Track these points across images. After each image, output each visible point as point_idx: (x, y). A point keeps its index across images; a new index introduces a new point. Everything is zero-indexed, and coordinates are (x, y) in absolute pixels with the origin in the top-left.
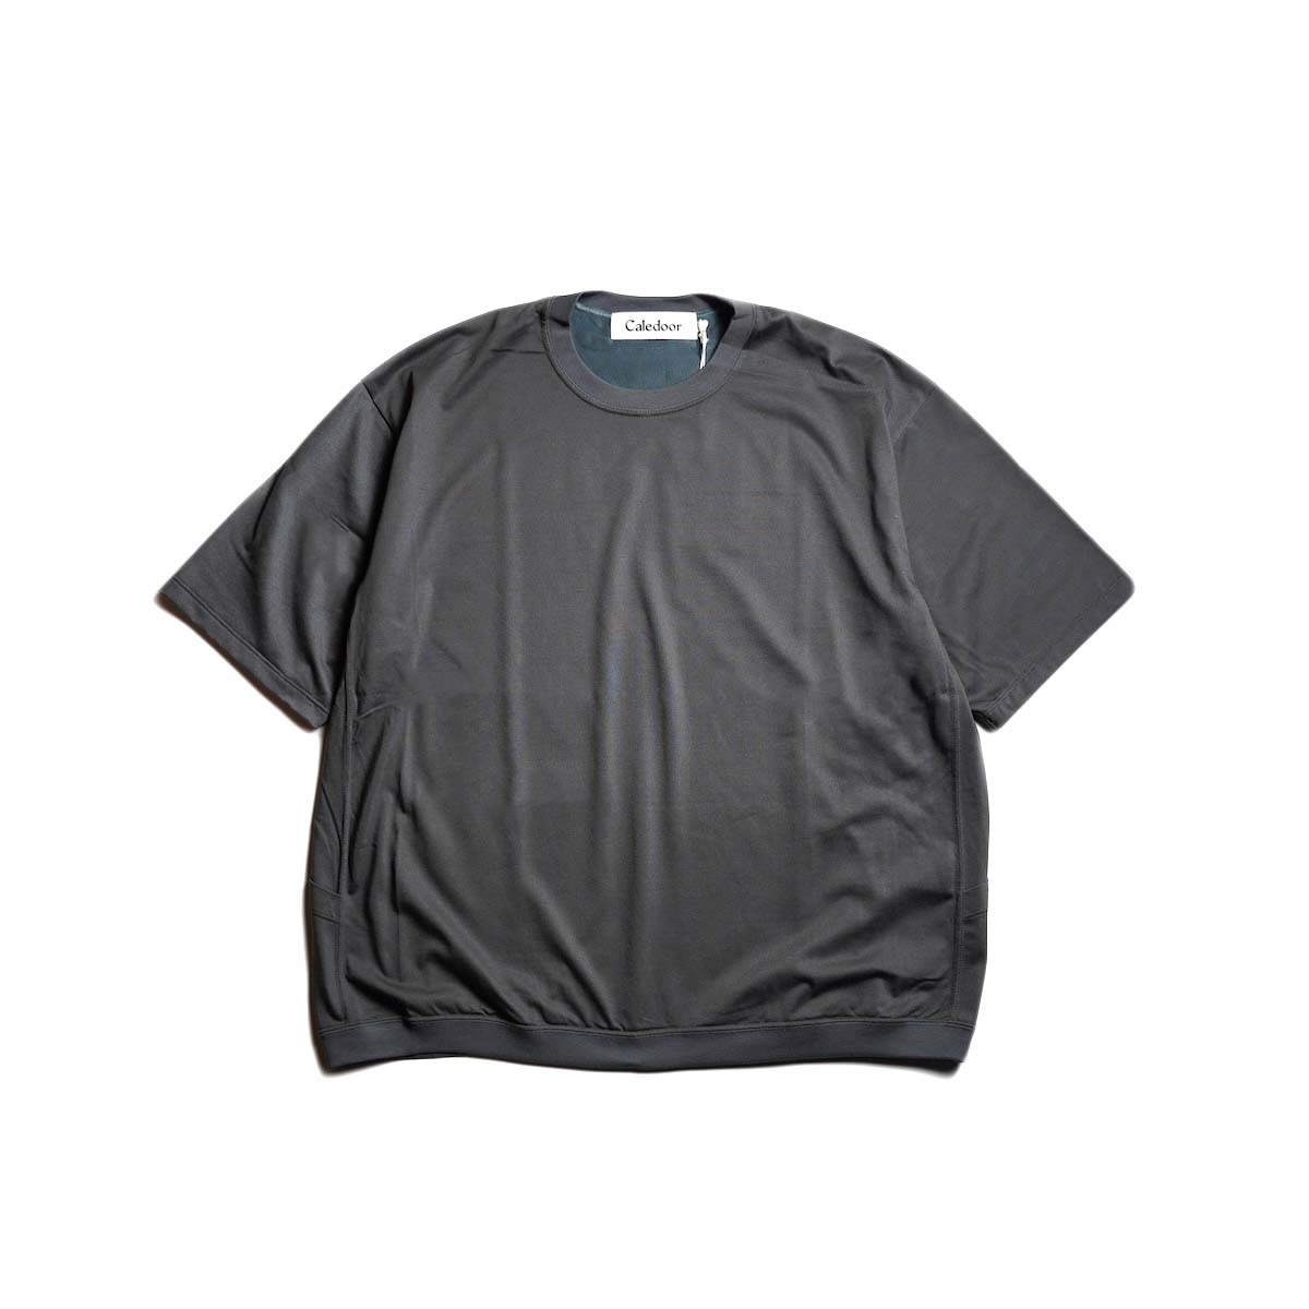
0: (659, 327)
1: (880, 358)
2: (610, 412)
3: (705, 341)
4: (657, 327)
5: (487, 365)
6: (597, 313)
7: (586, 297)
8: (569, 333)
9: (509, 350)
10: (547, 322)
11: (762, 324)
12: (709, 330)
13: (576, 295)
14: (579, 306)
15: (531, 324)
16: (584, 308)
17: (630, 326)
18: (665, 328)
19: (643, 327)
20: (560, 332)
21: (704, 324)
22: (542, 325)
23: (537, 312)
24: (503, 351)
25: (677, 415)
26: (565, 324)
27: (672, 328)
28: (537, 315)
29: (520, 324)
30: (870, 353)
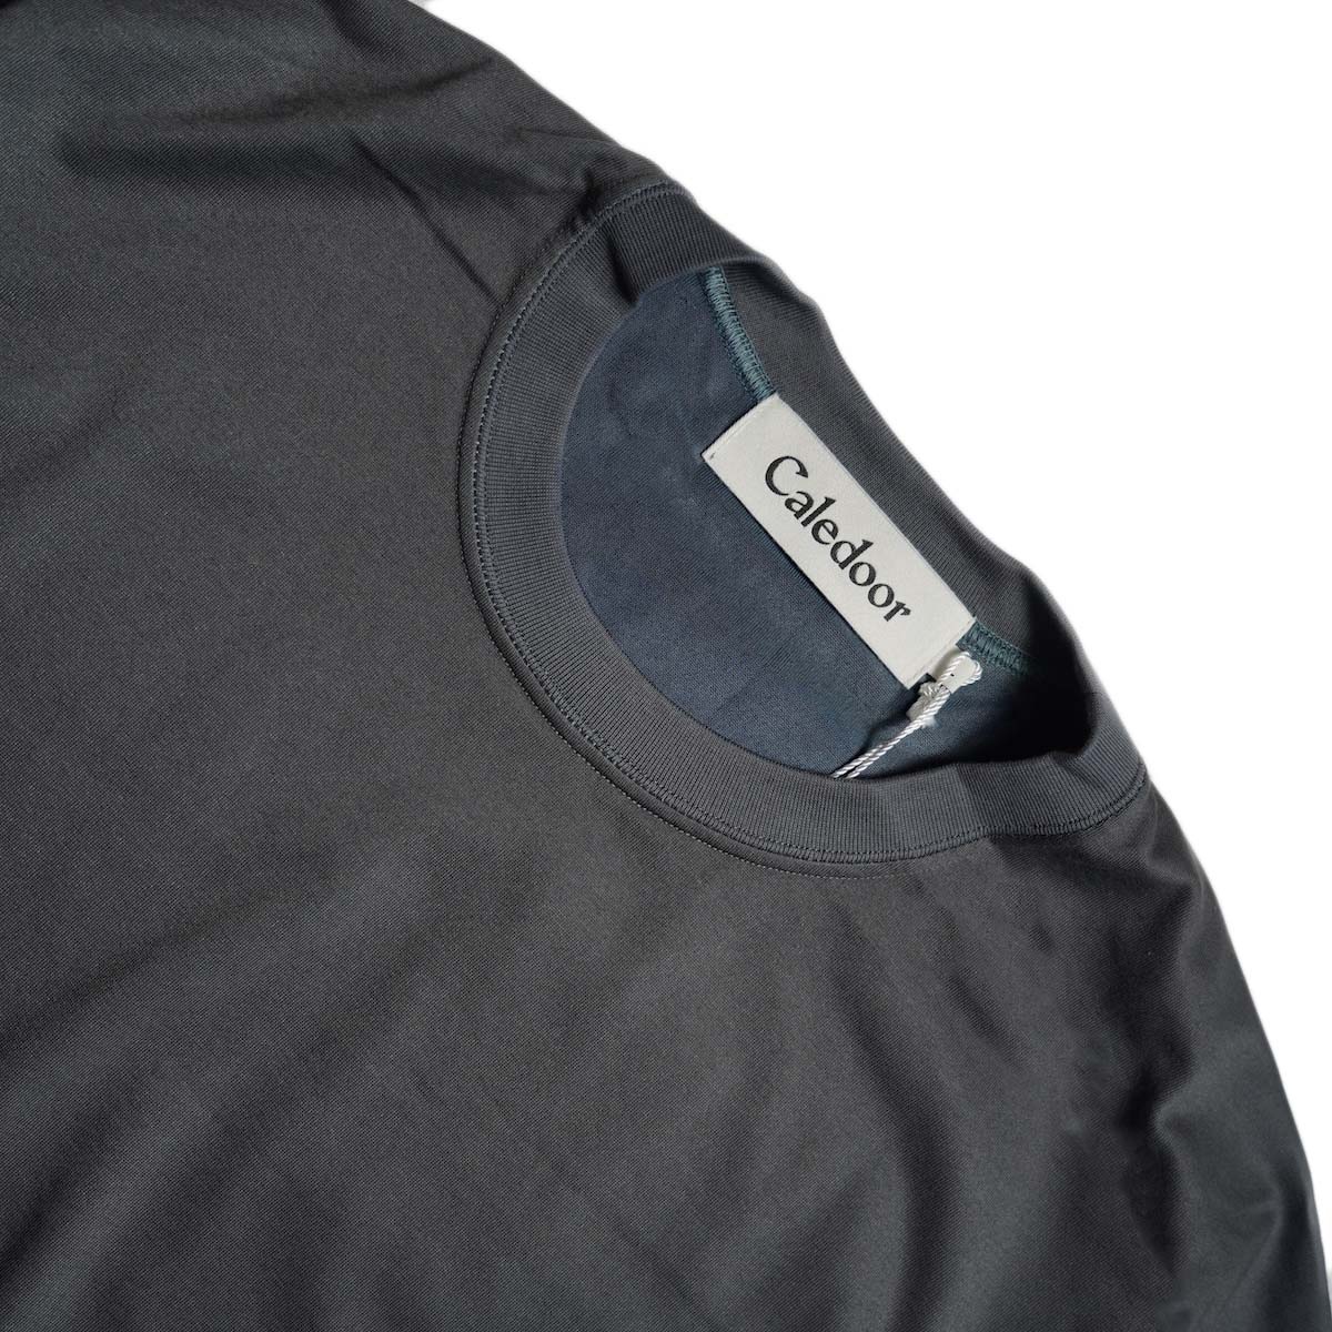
0: (852, 560)
1: (1275, 1205)
2: (494, 637)
3: (924, 717)
4: (844, 552)
5: (302, 167)
6: (742, 352)
7: (758, 277)
8: (614, 320)
9: (407, 192)
10: (588, 232)
11: (1107, 843)
12: (960, 700)
13: (735, 246)
14: (716, 282)
15: (541, 191)
16: (721, 304)
17: (786, 477)
18: (862, 574)
19: (811, 513)
20: (593, 291)
21: (966, 671)
22: (569, 226)
23: (589, 176)
24: (391, 177)
25: (648, 822)
26: (625, 288)
27: (881, 596)
28: (579, 183)
29: (511, 157)
30: (1265, 1170)
